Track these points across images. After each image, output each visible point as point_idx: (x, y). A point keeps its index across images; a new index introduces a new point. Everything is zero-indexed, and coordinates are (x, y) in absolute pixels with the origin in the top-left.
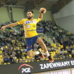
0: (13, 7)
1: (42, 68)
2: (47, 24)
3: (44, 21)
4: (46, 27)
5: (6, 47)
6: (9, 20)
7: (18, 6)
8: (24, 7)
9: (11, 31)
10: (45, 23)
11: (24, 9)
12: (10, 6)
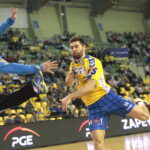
0: (68, 6)
1: (125, 127)
2: (135, 39)
3: (130, 34)
4: (133, 46)
5: (55, 86)
6: (58, 31)
7: (78, 4)
8: (89, 5)
9: (63, 53)
10: (132, 38)
11: (90, 10)
12: (61, 3)
